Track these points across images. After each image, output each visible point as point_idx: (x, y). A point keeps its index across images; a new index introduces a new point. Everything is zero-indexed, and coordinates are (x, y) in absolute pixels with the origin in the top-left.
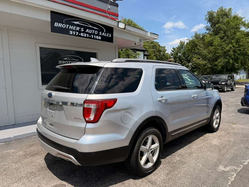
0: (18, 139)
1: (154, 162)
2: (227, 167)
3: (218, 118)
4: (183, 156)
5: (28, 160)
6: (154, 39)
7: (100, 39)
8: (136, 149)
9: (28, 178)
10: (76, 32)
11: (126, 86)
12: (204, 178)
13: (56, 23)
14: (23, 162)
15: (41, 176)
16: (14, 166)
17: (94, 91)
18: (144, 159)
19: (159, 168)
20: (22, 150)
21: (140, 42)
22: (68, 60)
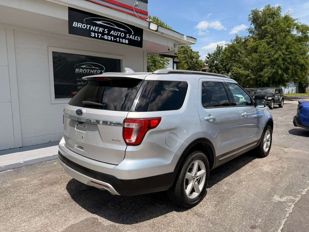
0: (29, 165)
1: (200, 191)
2: (283, 197)
3: (269, 141)
4: (231, 184)
5: (48, 189)
6: (191, 44)
7: (128, 43)
8: (181, 176)
9: (51, 211)
10: (99, 34)
11: (163, 102)
12: (258, 209)
13: (74, 23)
14: (41, 193)
15: (66, 209)
16: (31, 197)
17: (135, 108)
18: (189, 187)
19: (205, 199)
20: (37, 178)
21: (175, 47)
22: (86, 69)
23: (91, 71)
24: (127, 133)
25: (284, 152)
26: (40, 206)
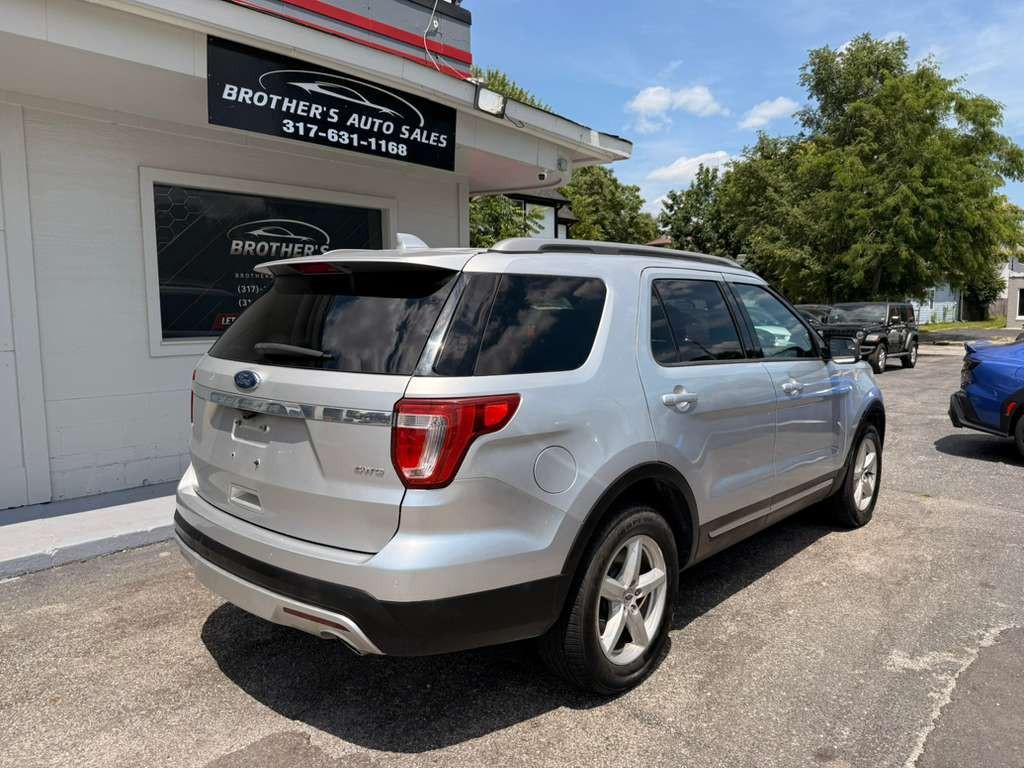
0: (77, 561)
1: (647, 639)
2: (921, 656)
3: (871, 474)
4: (750, 616)
5: (139, 641)
6: (615, 160)
7: (405, 154)
8: (584, 591)
9: (150, 711)
10: (309, 126)
11: (524, 347)
12: (839, 697)
13: (228, 87)
14: (116, 653)
15: (202, 704)
16: (82, 668)
17: (432, 364)
18: (614, 626)
19: (664, 665)
20: (101, 605)
21: (561, 169)
22: (268, 239)
23: (284, 249)
24: (406, 447)
25: (922, 511)
26: (114, 698)
